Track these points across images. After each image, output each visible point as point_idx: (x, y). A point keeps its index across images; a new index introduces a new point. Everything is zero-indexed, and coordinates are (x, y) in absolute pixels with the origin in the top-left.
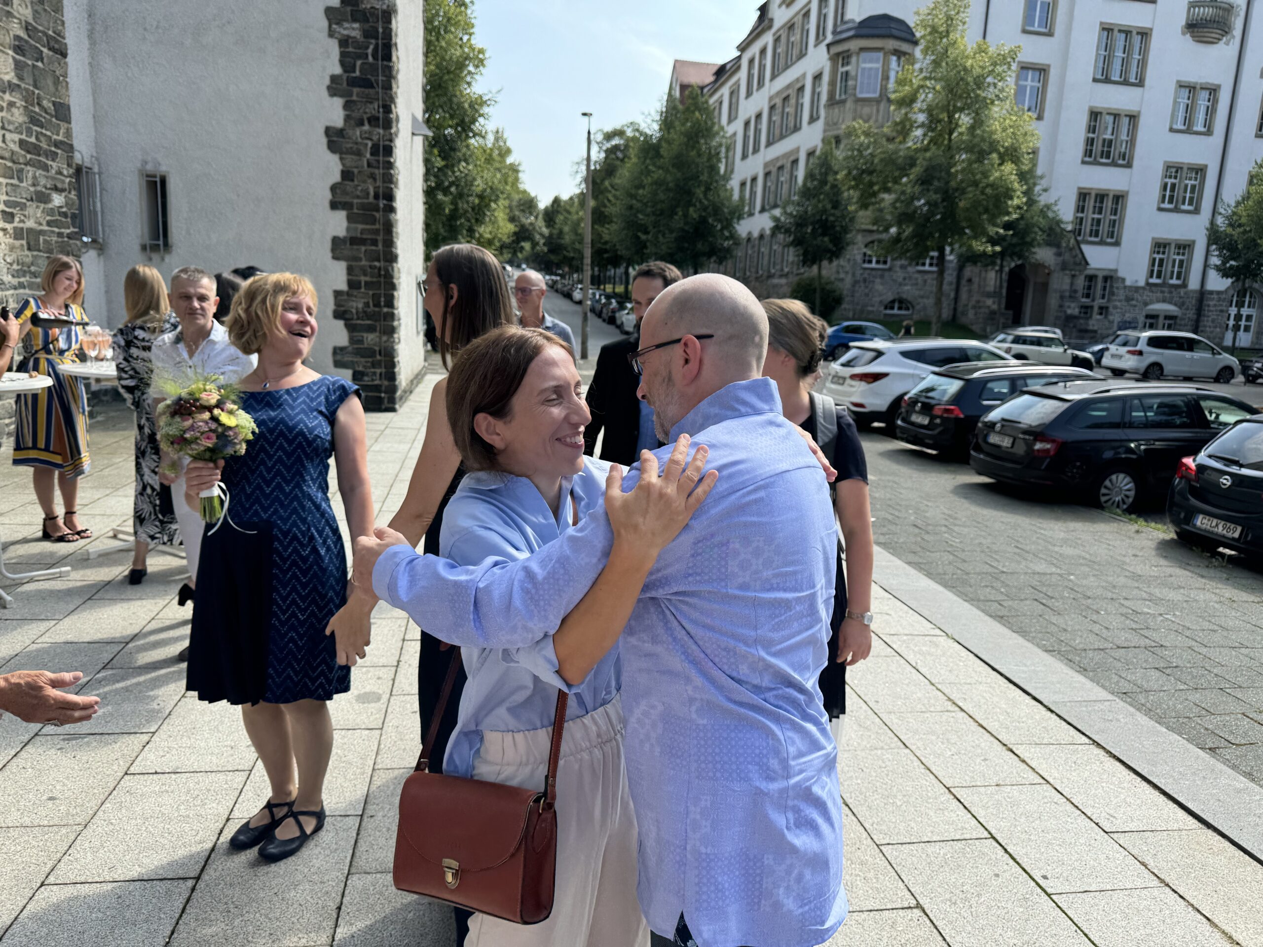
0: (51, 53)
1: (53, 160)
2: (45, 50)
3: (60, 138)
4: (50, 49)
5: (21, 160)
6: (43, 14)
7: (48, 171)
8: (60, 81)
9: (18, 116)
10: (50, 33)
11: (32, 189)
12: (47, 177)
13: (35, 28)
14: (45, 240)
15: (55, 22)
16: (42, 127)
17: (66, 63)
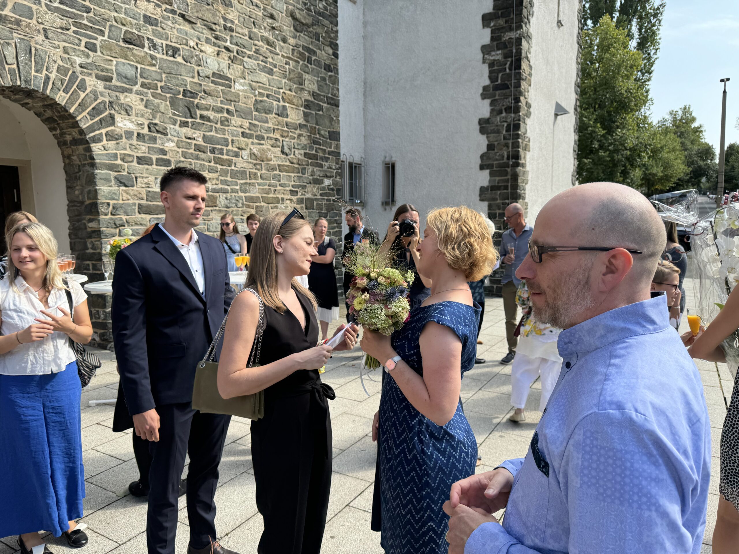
0: (329, 106)
1: (327, 162)
2: (325, 105)
3: (332, 149)
4: (328, 104)
5: (304, 163)
6: (325, 87)
7: (322, 167)
8: (334, 120)
9: (304, 141)
10: (330, 95)
11: (311, 178)
12: (320, 171)
13: (318, 94)
14: (317, 204)
15: (333, 89)
16: (320, 145)
17: (338, 110)
